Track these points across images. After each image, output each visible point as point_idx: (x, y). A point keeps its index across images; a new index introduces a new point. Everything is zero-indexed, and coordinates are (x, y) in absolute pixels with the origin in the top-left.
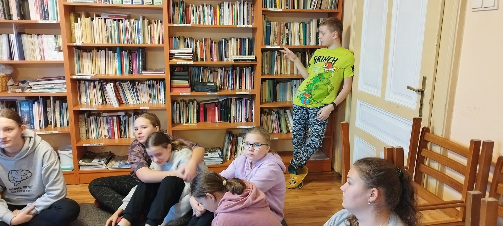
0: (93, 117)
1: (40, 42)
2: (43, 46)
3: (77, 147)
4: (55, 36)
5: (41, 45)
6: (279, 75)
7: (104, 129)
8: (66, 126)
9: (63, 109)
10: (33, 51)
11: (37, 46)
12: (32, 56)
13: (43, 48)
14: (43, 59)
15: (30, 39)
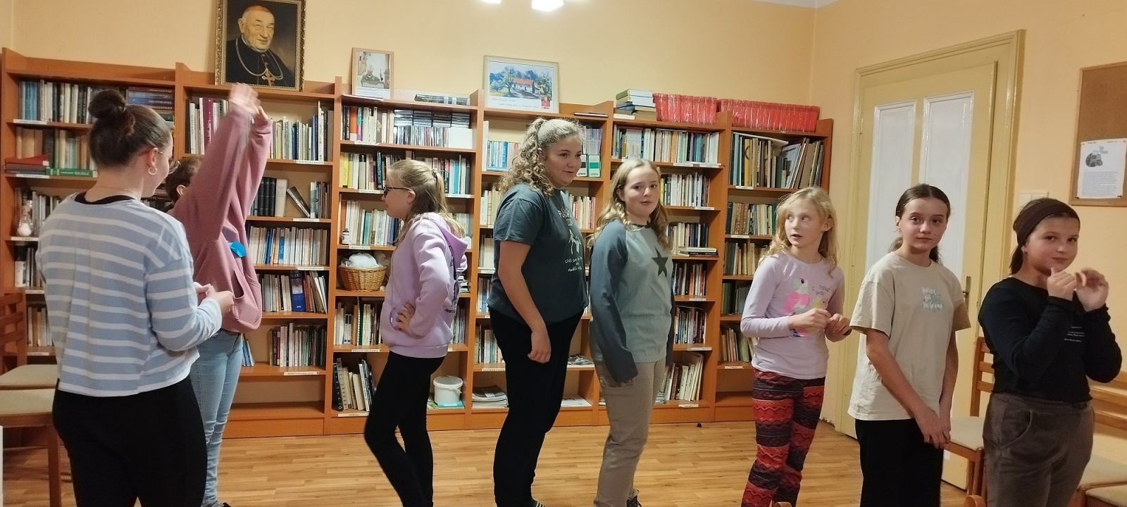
3: (474, 373)
6: (739, 276)
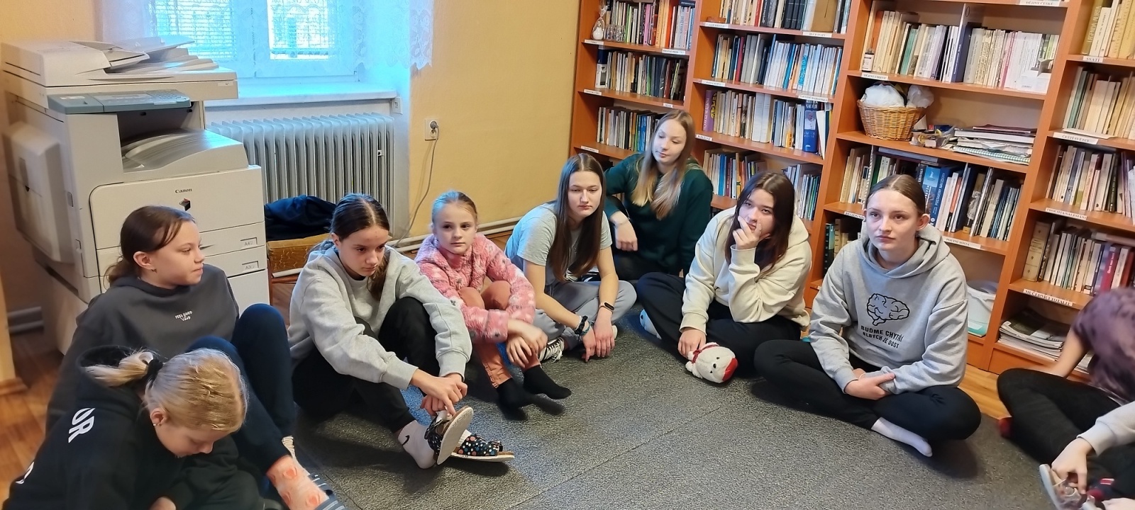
0: (1069, 235)
1: (1007, 48)
2: (1009, 57)
3: (1010, 292)
4: (1044, 37)
5: (1007, 54)
7: (1087, 271)
8: (1001, 238)
9: (1006, 200)
10: (986, 64)
11: (997, 57)
12: (980, 77)
13: (1008, 62)
14: (1000, 85)
15: (988, 40)
